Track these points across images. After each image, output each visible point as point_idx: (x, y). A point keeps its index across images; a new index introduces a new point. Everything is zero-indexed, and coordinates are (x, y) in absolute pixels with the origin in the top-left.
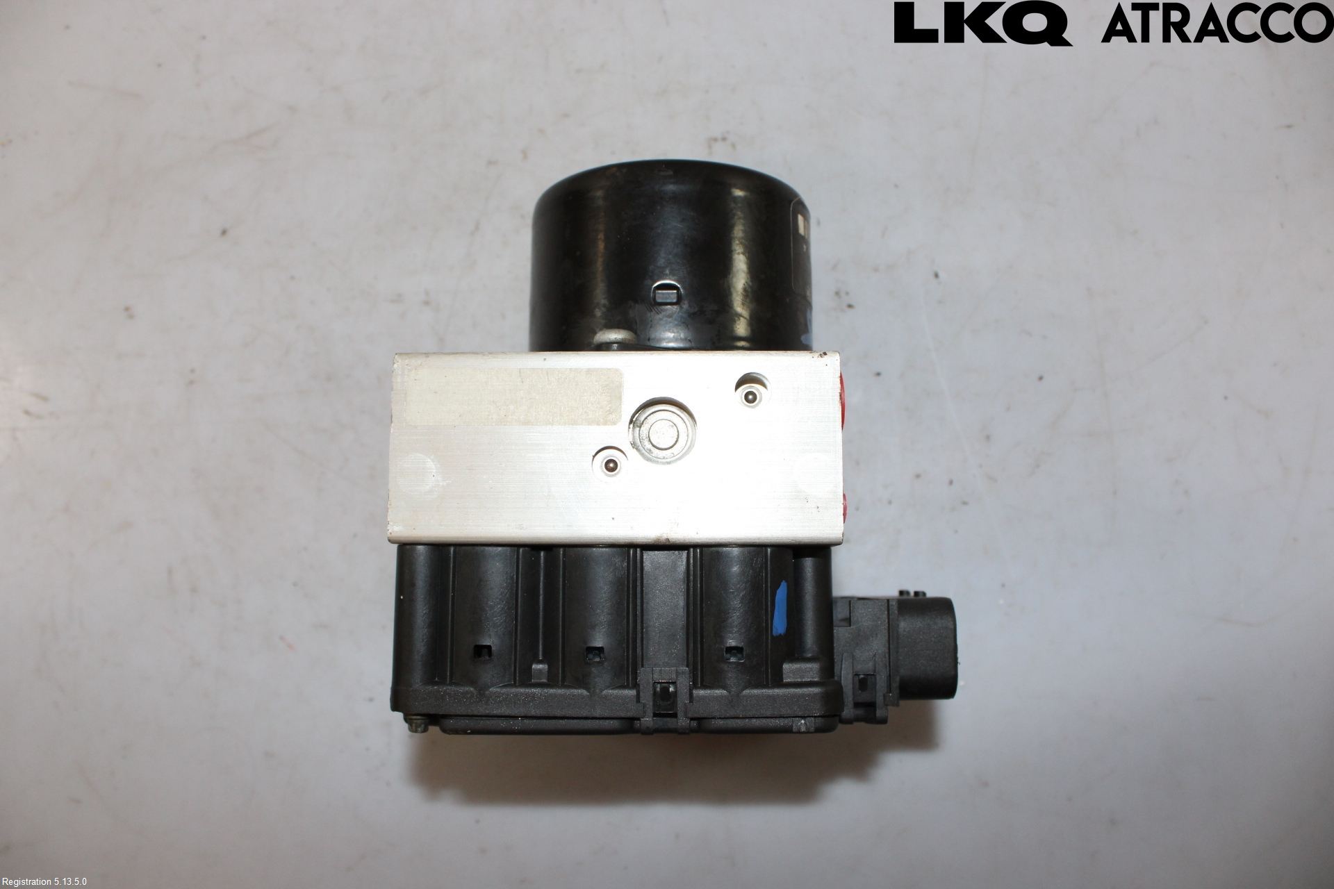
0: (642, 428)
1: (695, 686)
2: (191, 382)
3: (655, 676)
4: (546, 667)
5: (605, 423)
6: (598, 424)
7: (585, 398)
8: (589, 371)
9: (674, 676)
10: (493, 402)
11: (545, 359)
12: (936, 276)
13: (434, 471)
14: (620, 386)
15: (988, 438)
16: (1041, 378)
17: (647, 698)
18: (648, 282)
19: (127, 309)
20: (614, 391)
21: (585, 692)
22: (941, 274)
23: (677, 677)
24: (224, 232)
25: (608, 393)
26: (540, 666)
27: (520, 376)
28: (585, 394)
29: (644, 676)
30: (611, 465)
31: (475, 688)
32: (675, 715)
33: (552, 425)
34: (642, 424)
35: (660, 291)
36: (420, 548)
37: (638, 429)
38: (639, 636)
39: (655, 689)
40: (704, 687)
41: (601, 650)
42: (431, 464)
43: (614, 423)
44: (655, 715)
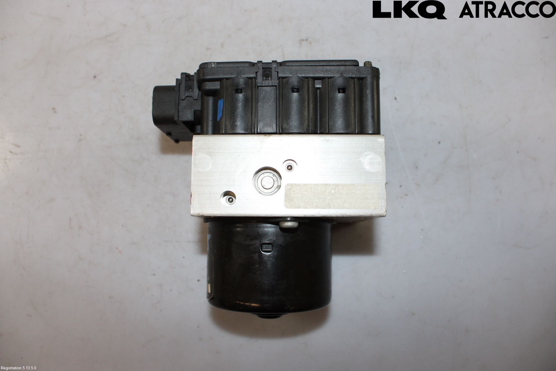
0: (277, 185)
1: (255, 78)
2: (80, 140)
3: (271, 82)
4: (315, 86)
5: (292, 184)
6: (295, 184)
7: (301, 196)
8: (299, 207)
9: (263, 82)
10: (341, 194)
11: (319, 213)
12: (396, 99)
13: (365, 164)
14: (286, 201)
15: (417, 167)
16: (439, 143)
17: (274, 74)
18: (275, 254)
19: (53, 109)
20: (289, 200)
21: (299, 75)
22: (397, 98)
23: (262, 82)
24: (95, 77)
25: (291, 198)
26: (318, 86)
27: (329, 205)
28: (301, 197)
29: (276, 82)
30: (290, 168)
31: (344, 76)
32: (263, 68)
33: (315, 184)
34: (277, 187)
35: (270, 250)
36: (370, 132)
37: (279, 185)
38: (278, 99)
39: (271, 78)
40: (251, 78)
41: (293, 92)
42: (367, 167)
43: (288, 184)
44: (271, 68)
